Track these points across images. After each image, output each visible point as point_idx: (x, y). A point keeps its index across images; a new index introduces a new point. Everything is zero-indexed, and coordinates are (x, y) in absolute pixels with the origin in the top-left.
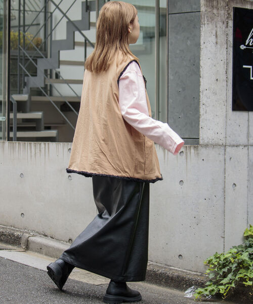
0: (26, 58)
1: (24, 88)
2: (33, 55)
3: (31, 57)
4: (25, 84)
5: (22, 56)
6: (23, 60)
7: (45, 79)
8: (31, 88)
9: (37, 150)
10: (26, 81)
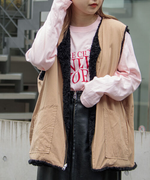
0: (6, 17)
1: (4, 48)
2: (14, 15)
3: (11, 16)
4: (5, 44)
5: (2, 16)
6: (3, 20)
7: (25, 39)
8: (11, 49)
9: (23, 131)
10: (6, 41)
